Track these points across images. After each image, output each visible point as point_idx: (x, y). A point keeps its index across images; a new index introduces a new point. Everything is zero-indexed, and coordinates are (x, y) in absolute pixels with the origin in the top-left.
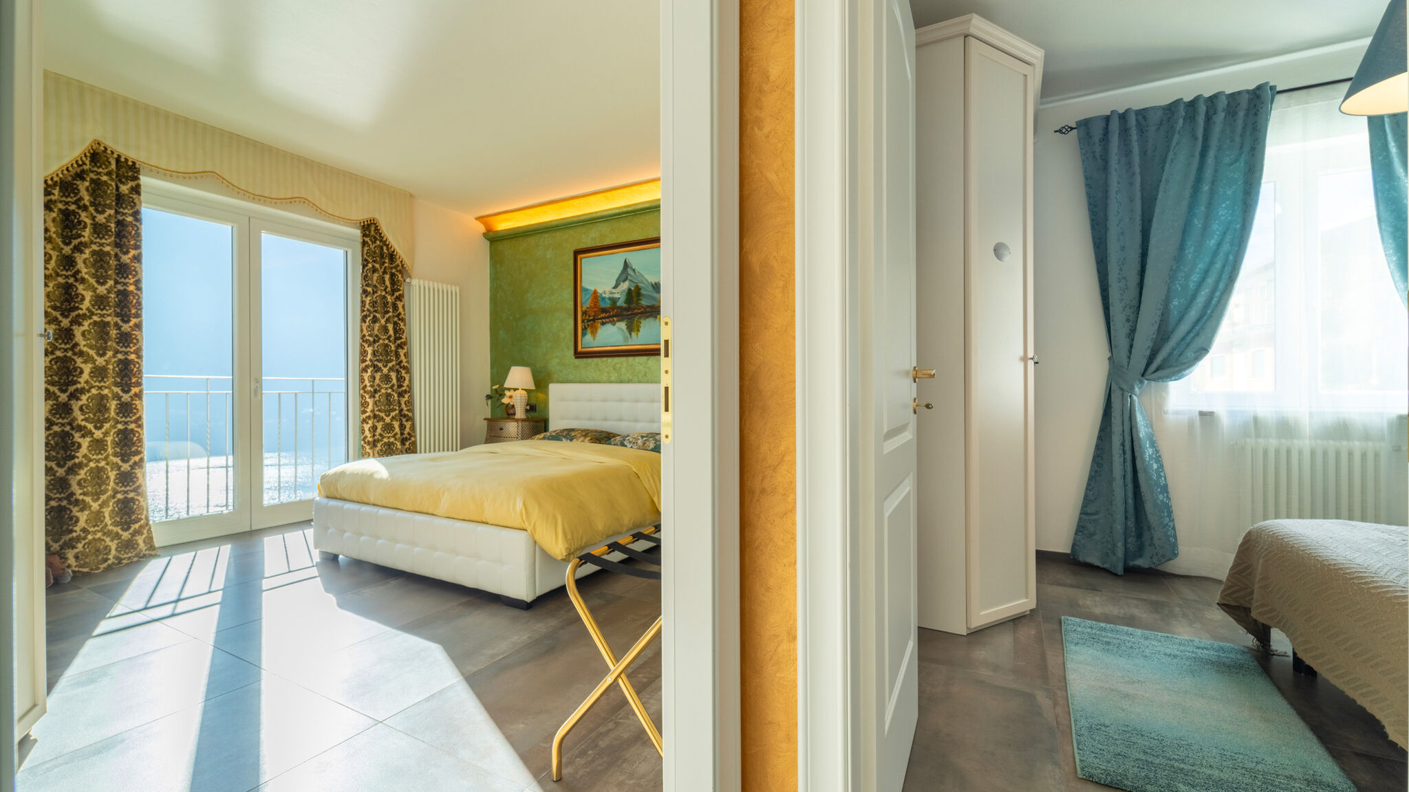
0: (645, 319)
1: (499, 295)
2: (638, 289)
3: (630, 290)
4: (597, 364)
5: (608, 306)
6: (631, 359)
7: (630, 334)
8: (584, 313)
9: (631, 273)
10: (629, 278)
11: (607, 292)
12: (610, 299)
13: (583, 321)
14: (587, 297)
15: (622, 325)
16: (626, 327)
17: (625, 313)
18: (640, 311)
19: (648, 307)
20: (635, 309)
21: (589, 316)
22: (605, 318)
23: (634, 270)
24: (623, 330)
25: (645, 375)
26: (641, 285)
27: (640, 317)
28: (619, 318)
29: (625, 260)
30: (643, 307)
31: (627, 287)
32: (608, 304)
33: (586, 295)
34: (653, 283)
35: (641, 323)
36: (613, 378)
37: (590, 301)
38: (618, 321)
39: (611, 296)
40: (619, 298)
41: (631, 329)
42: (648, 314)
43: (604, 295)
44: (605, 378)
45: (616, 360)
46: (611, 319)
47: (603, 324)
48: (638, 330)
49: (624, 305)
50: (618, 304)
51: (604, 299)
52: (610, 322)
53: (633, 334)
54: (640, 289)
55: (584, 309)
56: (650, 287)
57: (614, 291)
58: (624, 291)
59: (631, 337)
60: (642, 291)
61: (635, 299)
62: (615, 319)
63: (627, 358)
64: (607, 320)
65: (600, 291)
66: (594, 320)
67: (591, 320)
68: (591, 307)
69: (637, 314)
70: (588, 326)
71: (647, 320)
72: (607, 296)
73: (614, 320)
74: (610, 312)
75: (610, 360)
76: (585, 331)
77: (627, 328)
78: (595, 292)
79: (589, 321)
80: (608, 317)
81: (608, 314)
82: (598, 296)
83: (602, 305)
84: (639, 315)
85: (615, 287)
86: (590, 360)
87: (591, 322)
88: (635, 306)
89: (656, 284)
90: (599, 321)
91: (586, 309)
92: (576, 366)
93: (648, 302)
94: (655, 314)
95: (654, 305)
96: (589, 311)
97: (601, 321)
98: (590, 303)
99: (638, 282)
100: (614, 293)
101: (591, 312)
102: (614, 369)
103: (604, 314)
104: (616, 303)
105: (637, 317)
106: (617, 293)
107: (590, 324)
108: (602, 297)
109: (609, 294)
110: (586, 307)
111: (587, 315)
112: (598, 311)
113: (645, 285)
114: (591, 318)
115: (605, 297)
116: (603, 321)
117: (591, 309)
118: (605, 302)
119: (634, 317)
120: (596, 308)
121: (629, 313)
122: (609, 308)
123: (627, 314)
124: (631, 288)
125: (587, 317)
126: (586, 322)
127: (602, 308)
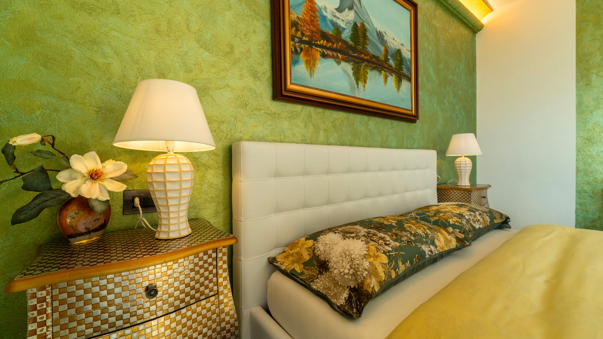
2: (364, 29)
3: (355, 26)
4: (310, 116)
5: (331, 32)
9: (358, 5)
10: (355, 7)
11: (328, 11)
13: (292, 38)
17: (351, 52)
18: (366, 58)
19: (374, 56)
20: (362, 53)
21: (303, 34)
22: (326, 48)
25: (366, 138)
26: (366, 25)
28: (344, 57)
30: (369, 54)
32: (330, 30)
34: (378, 31)
38: (343, 60)
39: (335, 19)
40: (344, 29)
42: (374, 66)
43: (325, 13)
44: (322, 135)
46: (335, 54)
47: (323, 56)
49: (350, 42)
50: (343, 36)
51: (324, 18)
52: (333, 57)
54: (366, 30)
55: (294, 17)
56: (376, 35)
57: (338, 14)
58: (350, 22)
60: (368, 34)
61: (361, 40)
64: (329, 53)
66: (310, 44)
67: (306, 42)
69: (364, 60)
70: (302, 50)
72: (329, 16)
73: (338, 57)
74: (334, 44)
79: (301, 41)
80: (330, 49)
81: (330, 44)
82: (316, 9)
83: (323, 27)
84: (366, 63)
86: (298, 108)
87: (307, 46)
88: (361, 49)
89: (380, 32)
90: (318, 49)
91: (297, 20)
92: (275, 114)
93: (374, 51)
94: (380, 68)
95: (379, 57)
96: (304, 27)
97: (320, 50)
98: (305, 13)
99: (364, 20)
100: (339, 18)
101: (307, 29)
102: (333, 127)
103: (325, 42)
104: (340, 34)
105: (364, 64)
106: (342, 20)
107: (305, 46)
108: (321, 14)
109: (332, 15)
110: (298, 17)
111: (299, 31)
112: (317, 33)
113: (371, 28)
114: (307, 39)
115: (326, 16)
116: (323, 51)
117: (307, 24)
118: (327, 25)
119: (361, 63)
120: (314, 26)
121: (354, 54)
122: (332, 35)
123: (353, 55)
124: (357, 23)
125: (299, 34)
126: (298, 42)
127: (322, 31)
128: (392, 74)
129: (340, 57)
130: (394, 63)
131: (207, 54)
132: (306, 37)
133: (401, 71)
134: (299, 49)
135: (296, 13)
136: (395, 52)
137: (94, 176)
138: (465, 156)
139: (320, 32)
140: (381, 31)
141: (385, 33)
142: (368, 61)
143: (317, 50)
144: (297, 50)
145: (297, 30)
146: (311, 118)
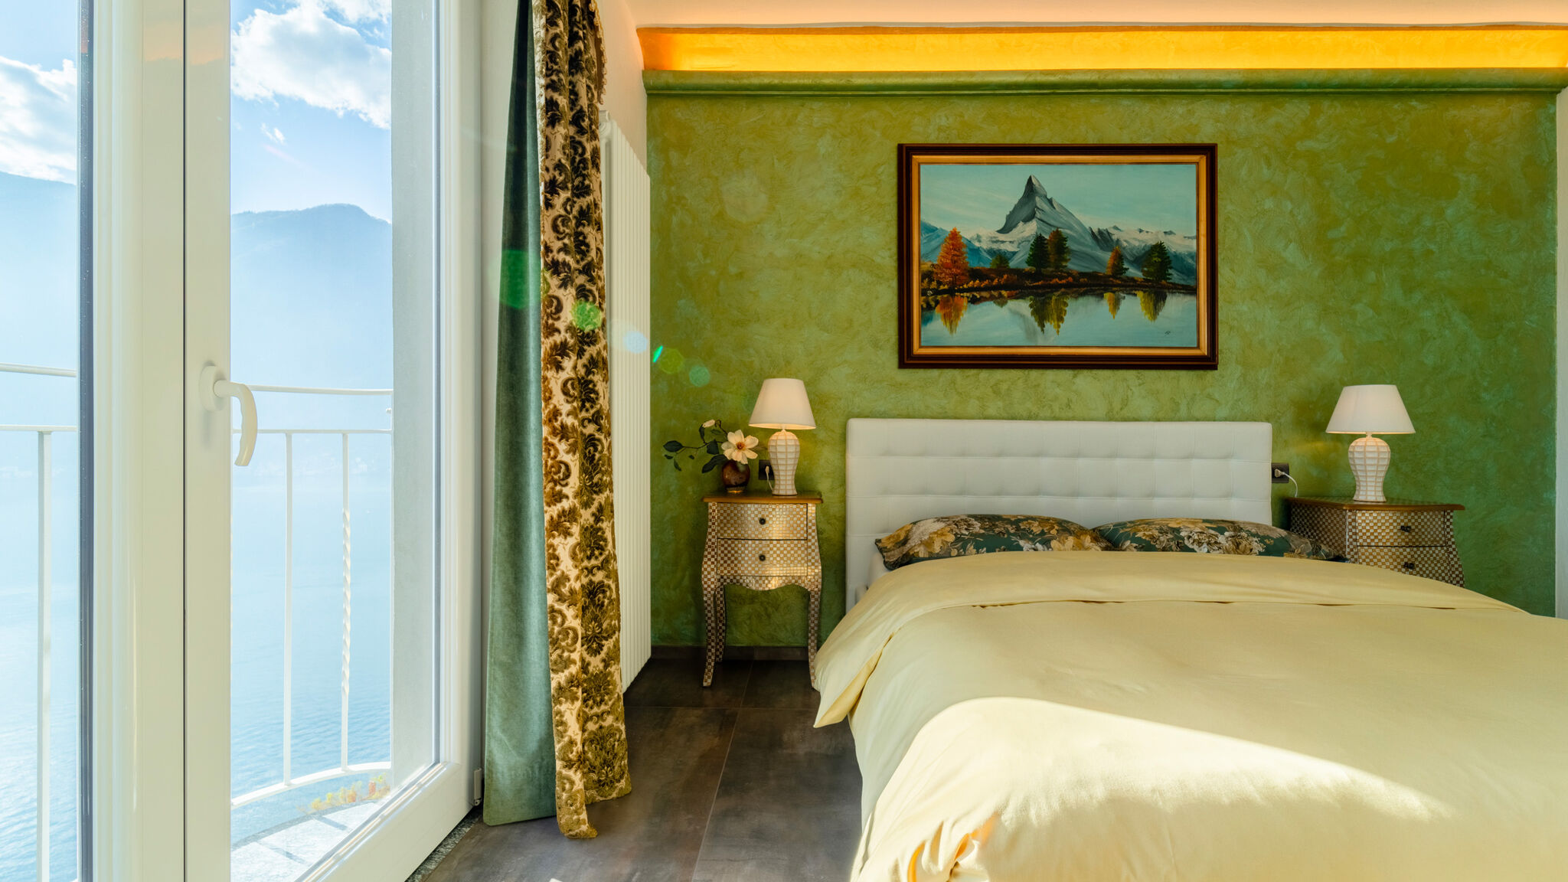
0: (1076, 298)
1: (675, 220)
2: (1059, 240)
3: (1039, 241)
4: (954, 382)
5: (988, 266)
6: (1034, 374)
7: (1042, 326)
8: (926, 276)
9: (1046, 207)
10: (1038, 215)
11: (984, 239)
12: (991, 252)
13: (923, 293)
14: (934, 244)
15: (1024, 306)
16: (1030, 310)
17: (1028, 283)
18: (1064, 281)
19: (1083, 275)
20: (1052, 277)
21: (939, 283)
22: (979, 289)
23: (1050, 201)
24: (1022, 316)
25: (1068, 406)
26: (1065, 232)
27: (1064, 294)
28: (1014, 292)
29: (1030, 180)
30: (1070, 274)
31: (1033, 232)
32: (987, 263)
33: (930, 240)
34: (1095, 230)
35: (1066, 304)
36: (991, 411)
37: (940, 252)
38: (1011, 297)
39: (995, 246)
40: (1014, 253)
41: (1041, 315)
42: (1083, 290)
43: (977, 244)
44: (973, 406)
45: (999, 374)
46: (995, 294)
47: (974, 301)
48: (1060, 319)
49: (1027, 268)
50: (1012, 264)
51: (976, 251)
52: (992, 298)
53: (1048, 325)
54: (1065, 239)
55: (926, 267)
56: (1089, 239)
57: (1002, 237)
58: (1027, 240)
59: (1043, 330)
60: (1068, 244)
61: (1052, 258)
62: (1004, 293)
63: (1026, 372)
64: (985, 294)
65: (967, 234)
66: (951, 292)
67: (944, 292)
68: (944, 266)
69: (1057, 287)
70: (937, 302)
71: (1082, 300)
72: (985, 245)
73: (1001, 295)
74: (993, 280)
75: (984, 374)
76: (928, 314)
77: (1032, 314)
78: (954, 235)
79: (937, 292)
80: (986, 289)
81: (986, 282)
82: (962, 245)
83: (974, 264)
84: (1063, 290)
85: (1005, 230)
86: (935, 373)
87: (945, 296)
88: (1052, 271)
89: (1100, 232)
90: (965, 294)
91: (930, 269)
92: (901, 384)
93: (1083, 267)
94: (1099, 289)
95: (1095, 272)
96: (941, 273)
97: (968, 294)
98: (943, 257)
99: (1059, 225)
100: (1003, 242)
101: (946, 274)
102: (994, 392)
103: (977, 281)
104: (1007, 262)
105: (1057, 294)
106: (1010, 242)
107: (942, 298)
108: (971, 247)
109: (991, 243)
110: (933, 265)
111: (934, 281)
112: (963, 274)
113: (1076, 232)
114: (946, 287)
115: (979, 248)
116: (973, 295)
117: (946, 268)
118: (980, 259)
119: (1052, 292)
120: (958, 268)
121: (1037, 284)
122: (990, 270)
123: (1034, 286)
124: (1043, 235)
125: (934, 285)
126: (932, 295)
127: (972, 269)
128: (1134, 292)
129: (1006, 295)
130: (1142, 271)
131: (826, 334)
132: (944, 285)
133: (1163, 282)
134: (933, 304)
135: (930, 261)
136: (1143, 252)
137: (740, 447)
138: (1374, 436)
139: (969, 271)
140: (1103, 227)
141: (1116, 228)
142: (1068, 286)
143: (963, 297)
144: (931, 305)
145: (930, 282)
146: (955, 384)
